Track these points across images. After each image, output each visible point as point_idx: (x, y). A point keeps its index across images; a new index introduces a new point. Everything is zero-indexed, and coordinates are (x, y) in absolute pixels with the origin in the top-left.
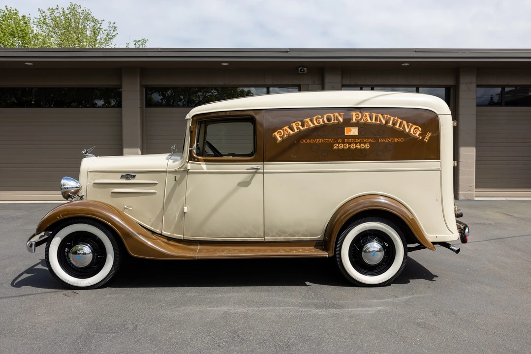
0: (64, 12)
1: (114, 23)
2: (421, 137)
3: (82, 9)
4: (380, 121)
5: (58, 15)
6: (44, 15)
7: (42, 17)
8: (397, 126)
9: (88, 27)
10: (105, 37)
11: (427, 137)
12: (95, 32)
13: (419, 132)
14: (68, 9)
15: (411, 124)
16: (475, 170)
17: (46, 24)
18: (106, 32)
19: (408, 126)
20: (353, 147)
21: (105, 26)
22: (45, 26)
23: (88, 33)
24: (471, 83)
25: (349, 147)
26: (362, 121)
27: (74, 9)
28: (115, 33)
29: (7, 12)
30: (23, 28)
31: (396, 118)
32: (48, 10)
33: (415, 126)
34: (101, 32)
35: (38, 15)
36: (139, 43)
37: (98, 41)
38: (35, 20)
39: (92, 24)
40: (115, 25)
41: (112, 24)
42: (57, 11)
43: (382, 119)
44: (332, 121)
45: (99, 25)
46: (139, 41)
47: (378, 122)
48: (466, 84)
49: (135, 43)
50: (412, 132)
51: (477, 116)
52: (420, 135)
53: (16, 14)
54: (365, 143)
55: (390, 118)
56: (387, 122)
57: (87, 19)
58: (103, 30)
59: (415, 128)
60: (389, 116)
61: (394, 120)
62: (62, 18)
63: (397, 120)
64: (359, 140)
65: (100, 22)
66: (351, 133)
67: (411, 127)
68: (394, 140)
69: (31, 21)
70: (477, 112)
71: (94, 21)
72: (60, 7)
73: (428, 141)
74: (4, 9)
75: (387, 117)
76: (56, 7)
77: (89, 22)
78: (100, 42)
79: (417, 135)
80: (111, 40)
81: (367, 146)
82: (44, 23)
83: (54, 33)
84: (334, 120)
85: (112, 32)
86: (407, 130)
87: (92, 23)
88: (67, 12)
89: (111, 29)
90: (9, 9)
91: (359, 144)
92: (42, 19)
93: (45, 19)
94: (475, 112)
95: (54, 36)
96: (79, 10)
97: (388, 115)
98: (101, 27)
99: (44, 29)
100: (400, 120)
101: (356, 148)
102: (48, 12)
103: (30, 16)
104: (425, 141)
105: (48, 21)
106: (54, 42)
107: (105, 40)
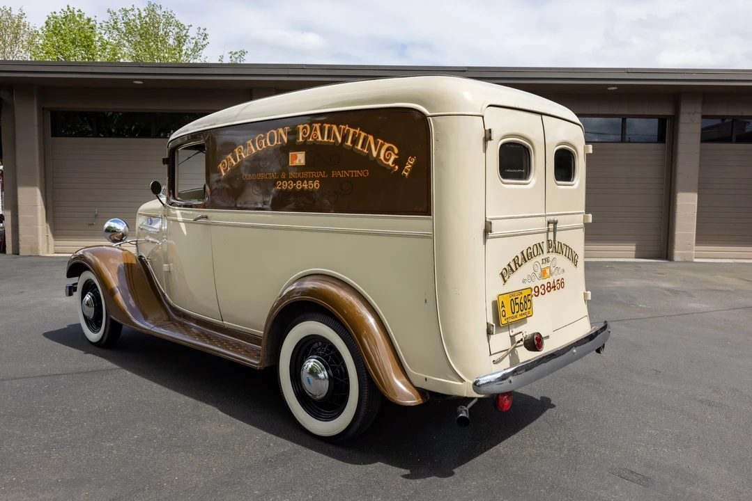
0: (140, 15)
1: (205, 29)
2: (397, 167)
3: (163, 10)
4: (335, 138)
5: (133, 17)
6: (115, 17)
7: (112, 20)
8: (359, 147)
9: (171, 34)
10: (192, 47)
11: (408, 167)
12: (180, 40)
13: (393, 157)
14: (145, 10)
15: (380, 141)
16: (695, 223)
17: (117, 29)
18: (194, 41)
19: (376, 145)
20: (299, 186)
21: (192, 33)
22: (116, 32)
23: (171, 41)
24: (695, 113)
25: (294, 187)
26: (311, 139)
27: (153, 11)
28: (205, 43)
29: (69, 13)
30: (89, 34)
31: (357, 131)
32: (120, 11)
33: (387, 145)
34: (187, 41)
35: (107, 17)
36: (237, 56)
37: (184, 52)
38: (104, 25)
39: (177, 30)
40: (206, 32)
41: (202, 31)
42: (131, 13)
43: (337, 134)
44: (275, 143)
45: (185, 31)
46: (236, 53)
47: (332, 141)
48: (689, 114)
49: (230, 55)
50: (382, 157)
51: (701, 155)
52: (395, 162)
53: (80, 16)
54: (314, 179)
55: (348, 131)
56: (345, 138)
57: (170, 24)
58: (190, 38)
59: (388, 149)
60: (347, 128)
61: (354, 134)
62: (138, 21)
63: (360, 135)
64: (305, 174)
65: (187, 28)
66: (297, 163)
67: (382, 145)
68: (354, 174)
69: (98, 26)
70: (701, 150)
71: (178, 25)
72: (135, 7)
73: (409, 174)
74: (66, 9)
75: (344, 129)
76: (132, 7)
77: (172, 27)
78: (186, 53)
79: (390, 163)
80: (201, 51)
81: (315, 185)
82: (114, 28)
83: (128, 41)
84: (277, 141)
85: (201, 40)
86: (375, 154)
87: (176, 28)
88: (144, 14)
89: (200, 36)
90: (71, 9)
91: (306, 182)
92: (112, 23)
93: (115, 23)
94: (698, 151)
95: (127, 44)
96: (159, 12)
97: (345, 125)
98: (187, 34)
99: (114, 36)
100: (363, 134)
101: (303, 188)
102: (120, 13)
103: (96, 19)
104: (404, 175)
105: (121, 26)
106: (126, 55)
107: (193, 50)
